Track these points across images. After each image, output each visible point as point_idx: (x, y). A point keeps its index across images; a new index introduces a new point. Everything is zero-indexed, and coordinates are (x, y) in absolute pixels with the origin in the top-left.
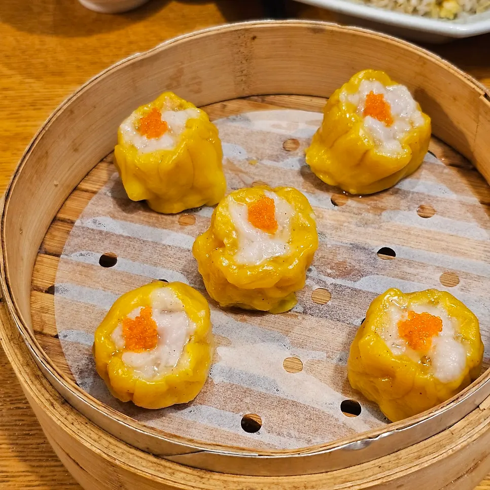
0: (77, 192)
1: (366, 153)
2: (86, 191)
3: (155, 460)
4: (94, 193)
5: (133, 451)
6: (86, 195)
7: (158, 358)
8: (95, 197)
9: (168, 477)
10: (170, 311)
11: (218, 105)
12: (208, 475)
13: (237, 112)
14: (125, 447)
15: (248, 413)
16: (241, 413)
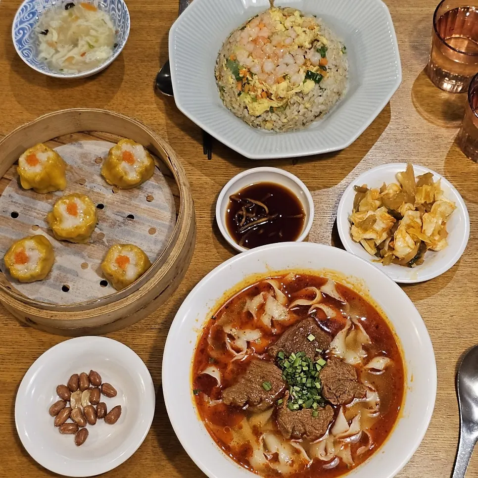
0: (2, 180)
1: (122, 177)
2: (7, 179)
3: (24, 304)
4: (11, 180)
5: (17, 301)
6: (6, 181)
7: (27, 267)
8: (11, 182)
9: (27, 310)
10: (33, 249)
11: (69, 136)
12: (42, 310)
13: (76, 140)
14: (13, 299)
15: (65, 284)
16: (63, 284)
